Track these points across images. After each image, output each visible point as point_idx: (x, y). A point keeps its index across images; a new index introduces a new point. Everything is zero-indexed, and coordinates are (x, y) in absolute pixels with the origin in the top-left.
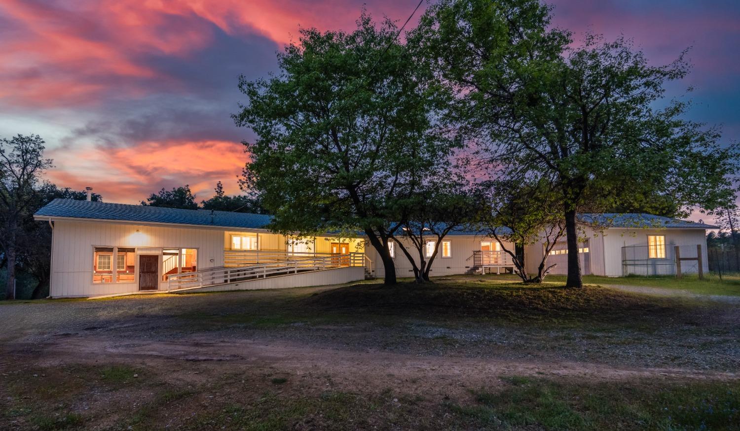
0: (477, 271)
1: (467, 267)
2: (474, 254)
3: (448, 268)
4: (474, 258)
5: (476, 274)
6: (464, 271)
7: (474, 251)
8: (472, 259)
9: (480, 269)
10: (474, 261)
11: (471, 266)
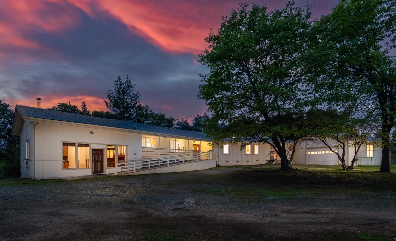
0: (274, 162)
1: (266, 160)
2: (271, 153)
3: (257, 160)
4: (271, 155)
5: (273, 164)
6: (265, 162)
7: (271, 151)
8: (269, 155)
9: (275, 161)
10: (271, 157)
11: (269, 159)
